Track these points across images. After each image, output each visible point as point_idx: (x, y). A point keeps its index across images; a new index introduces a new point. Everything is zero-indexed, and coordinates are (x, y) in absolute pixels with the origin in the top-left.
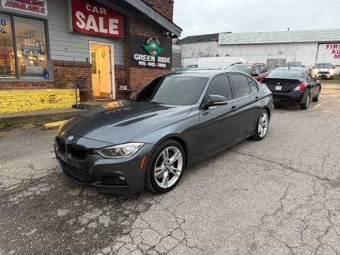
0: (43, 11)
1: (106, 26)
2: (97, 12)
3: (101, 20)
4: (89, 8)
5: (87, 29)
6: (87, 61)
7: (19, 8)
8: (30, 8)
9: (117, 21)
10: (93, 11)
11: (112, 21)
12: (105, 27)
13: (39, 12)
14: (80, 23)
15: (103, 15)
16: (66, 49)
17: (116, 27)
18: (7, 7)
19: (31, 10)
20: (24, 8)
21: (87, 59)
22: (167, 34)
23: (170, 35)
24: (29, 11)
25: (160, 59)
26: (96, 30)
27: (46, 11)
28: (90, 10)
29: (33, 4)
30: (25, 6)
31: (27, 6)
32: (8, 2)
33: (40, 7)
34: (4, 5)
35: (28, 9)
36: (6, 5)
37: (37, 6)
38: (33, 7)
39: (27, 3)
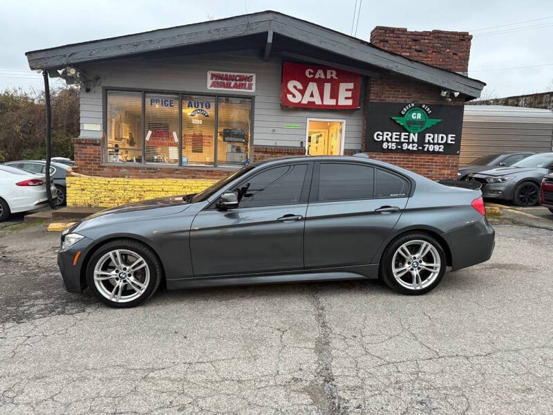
0: (250, 88)
1: (334, 95)
2: (323, 77)
3: (327, 87)
4: (310, 73)
5: (305, 102)
6: (302, 146)
7: (224, 87)
8: (236, 86)
9: (351, 86)
10: (317, 77)
11: (343, 87)
12: (332, 97)
13: (245, 88)
14: (294, 96)
15: (331, 81)
16: (274, 130)
17: (349, 94)
18: (213, 88)
19: (236, 88)
20: (230, 87)
21: (302, 143)
22: (444, 94)
23: (452, 95)
24: (235, 90)
25: (429, 137)
26: (318, 102)
27: (254, 87)
28: (312, 76)
29: (240, 80)
30: (230, 84)
31: (233, 83)
32: (213, 82)
33: (247, 83)
34: (210, 86)
35: (234, 87)
36: (211, 86)
37: (244, 82)
38: (240, 84)
39: (233, 80)
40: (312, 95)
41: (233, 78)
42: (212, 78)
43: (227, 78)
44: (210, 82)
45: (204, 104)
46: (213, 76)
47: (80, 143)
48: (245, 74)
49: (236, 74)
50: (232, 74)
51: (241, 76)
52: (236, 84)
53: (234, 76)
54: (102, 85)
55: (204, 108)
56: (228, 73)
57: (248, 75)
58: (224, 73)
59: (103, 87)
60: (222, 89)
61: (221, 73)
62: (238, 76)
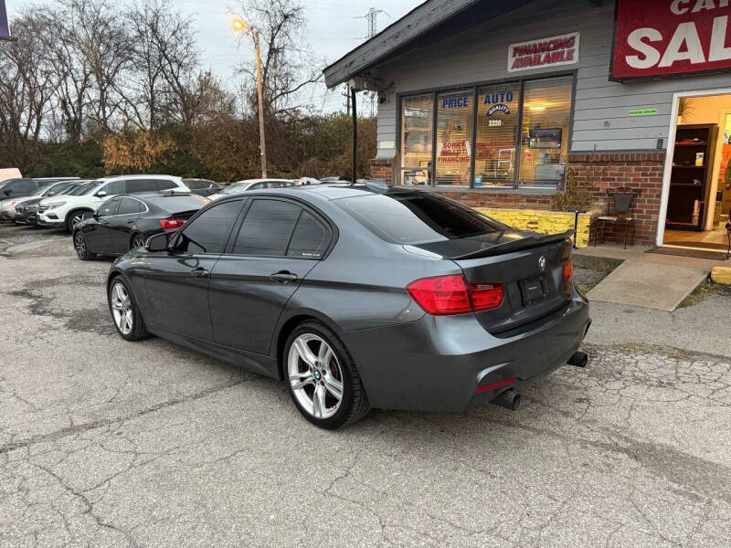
0: (570, 57)
2: (711, 6)
3: (720, 24)
4: (681, 6)
5: (666, 63)
6: (660, 145)
7: (530, 64)
8: (548, 60)
10: (697, 9)
13: (562, 60)
14: (642, 57)
15: (729, 10)
16: (607, 124)
18: (516, 70)
19: (549, 62)
20: (539, 63)
24: (546, 65)
26: (698, 58)
27: (576, 55)
28: (684, 10)
29: (555, 48)
30: (540, 58)
31: (543, 56)
32: (517, 60)
33: (566, 49)
34: (511, 68)
35: (545, 62)
36: (513, 68)
37: (560, 50)
38: (554, 54)
39: (543, 51)
40: (684, 48)
41: (544, 48)
42: (514, 55)
43: (536, 50)
44: (511, 61)
45: (505, 97)
46: (516, 50)
47: (374, 165)
48: (562, 37)
49: (547, 40)
50: (542, 41)
51: (557, 41)
52: (547, 56)
53: (546, 43)
54: (397, 91)
55: (505, 103)
56: (537, 42)
57: (568, 36)
58: (532, 43)
59: (397, 94)
60: (529, 68)
61: (527, 44)
62: (551, 42)
